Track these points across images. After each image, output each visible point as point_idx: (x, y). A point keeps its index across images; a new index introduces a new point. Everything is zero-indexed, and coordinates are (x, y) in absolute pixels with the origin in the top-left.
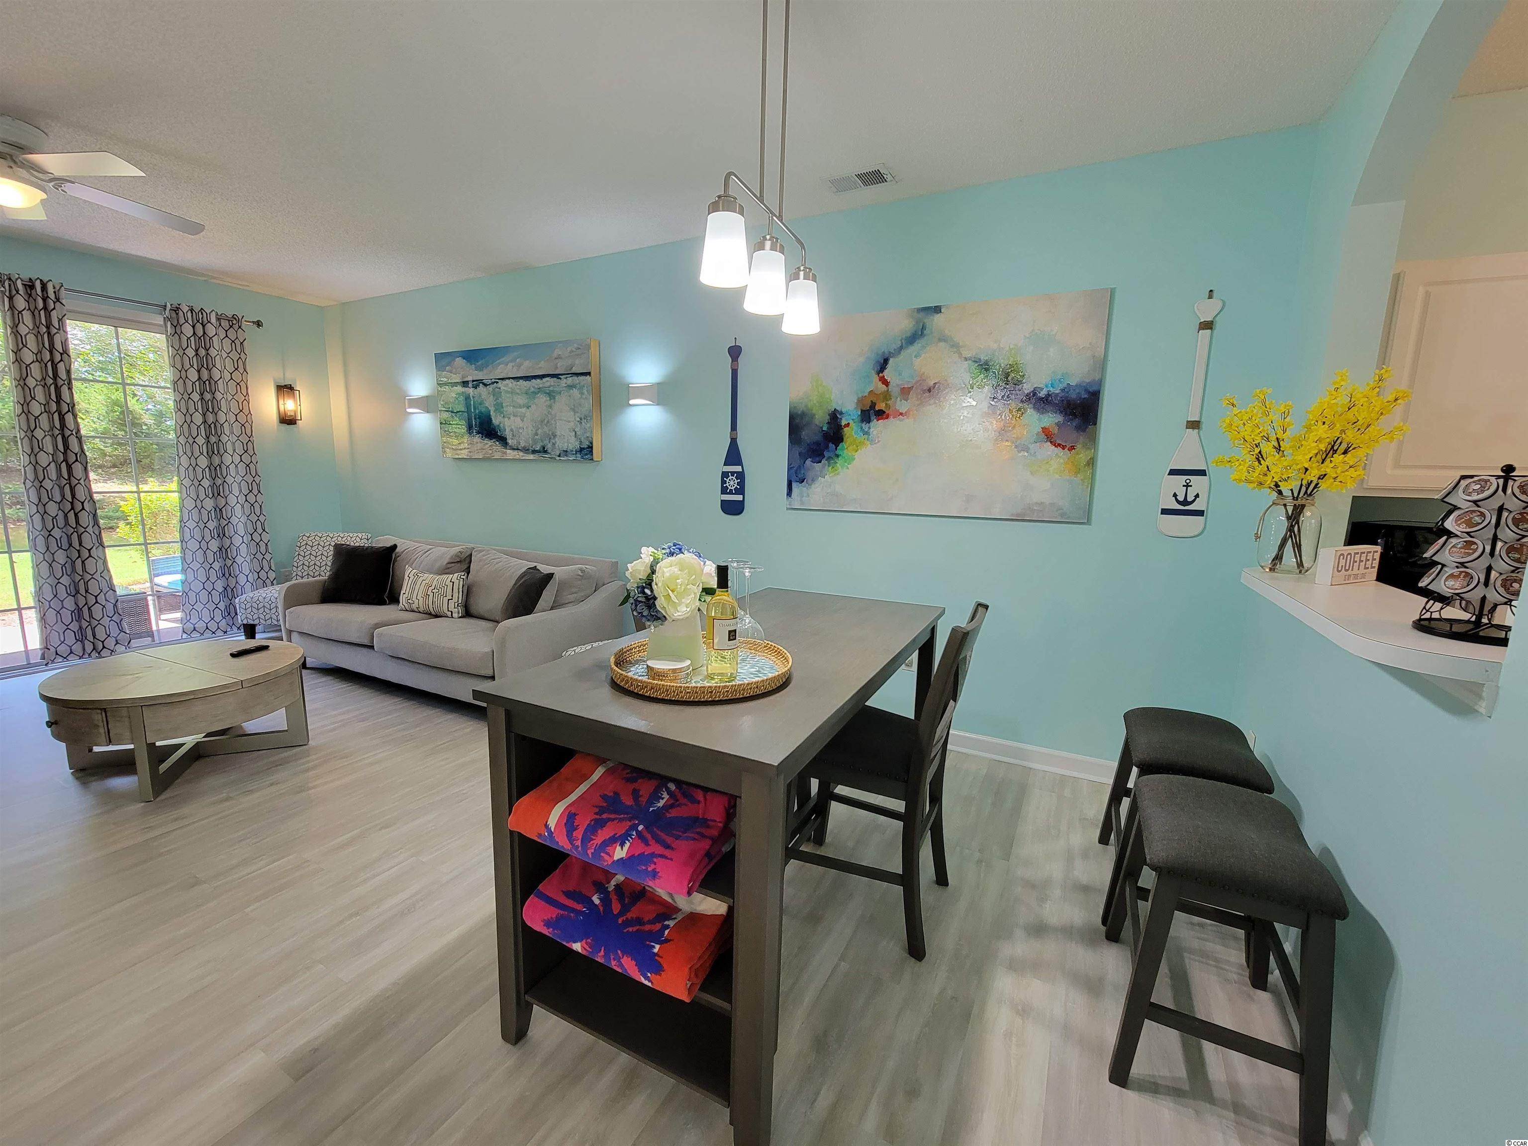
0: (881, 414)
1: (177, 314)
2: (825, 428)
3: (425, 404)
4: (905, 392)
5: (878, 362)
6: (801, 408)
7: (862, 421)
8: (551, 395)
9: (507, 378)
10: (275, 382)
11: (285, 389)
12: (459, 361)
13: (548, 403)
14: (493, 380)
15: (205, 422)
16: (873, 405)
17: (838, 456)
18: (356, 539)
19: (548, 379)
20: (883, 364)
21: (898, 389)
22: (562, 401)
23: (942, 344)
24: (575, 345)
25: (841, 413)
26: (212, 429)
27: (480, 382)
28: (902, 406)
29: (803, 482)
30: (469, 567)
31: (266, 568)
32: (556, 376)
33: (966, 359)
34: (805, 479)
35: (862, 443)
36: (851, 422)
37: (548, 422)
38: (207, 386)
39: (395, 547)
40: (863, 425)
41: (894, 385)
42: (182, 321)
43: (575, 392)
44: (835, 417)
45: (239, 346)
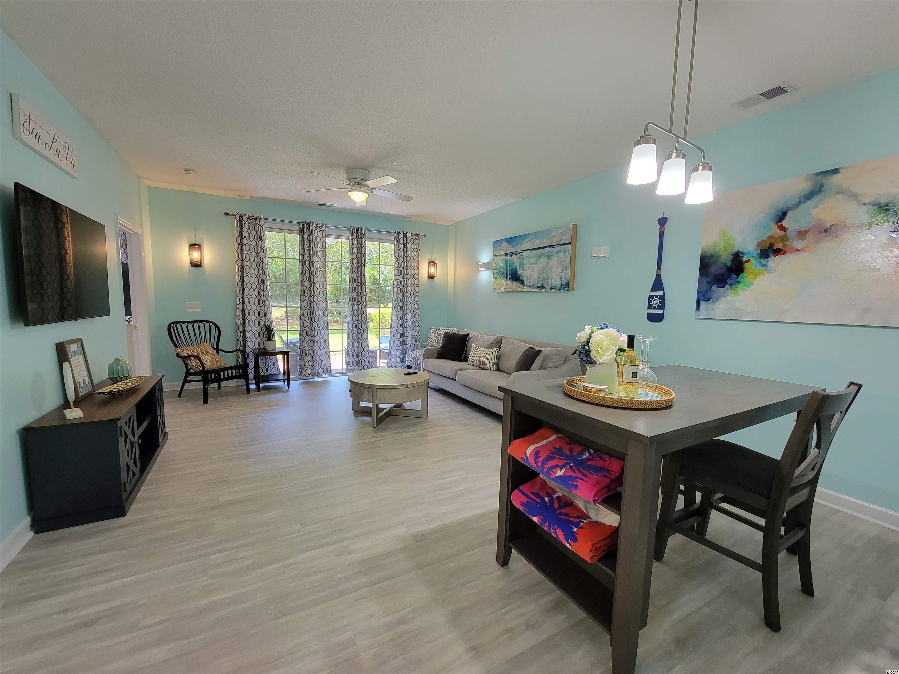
0: (778, 252)
1: (399, 235)
2: (729, 264)
3: (487, 266)
4: (802, 234)
5: (777, 215)
6: (710, 252)
7: (761, 257)
8: (549, 257)
9: (527, 250)
10: (428, 260)
11: (431, 263)
12: (505, 244)
13: (547, 261)
14: (520, 252)
15: (403, 279)
16: (772, 245)
17: (738, 282)
18: (452, 330)
19: (548, 248)
20: (782, 216)
21: (795, 233)
22: (554, 258)
23: (840, 196)
24: (564, 229)
25: (743, 253)
26: (405, 281)
27: (513, 253)
28: (799, 244)
29: (709, 300)
30: (500, 346)
31: (418, 342)
32: (552, 246)
33: (865, 204)
34: (711, 298)
35: (760, 273)
36: (751, 259)
37: (546, 271)
38: (405, 263)
39: (469, 334)
40: (762, 260)
41: (791, 230)
42: (400, 237)
43: (561, 254)
44: (737, 256)
45: (417, 246)
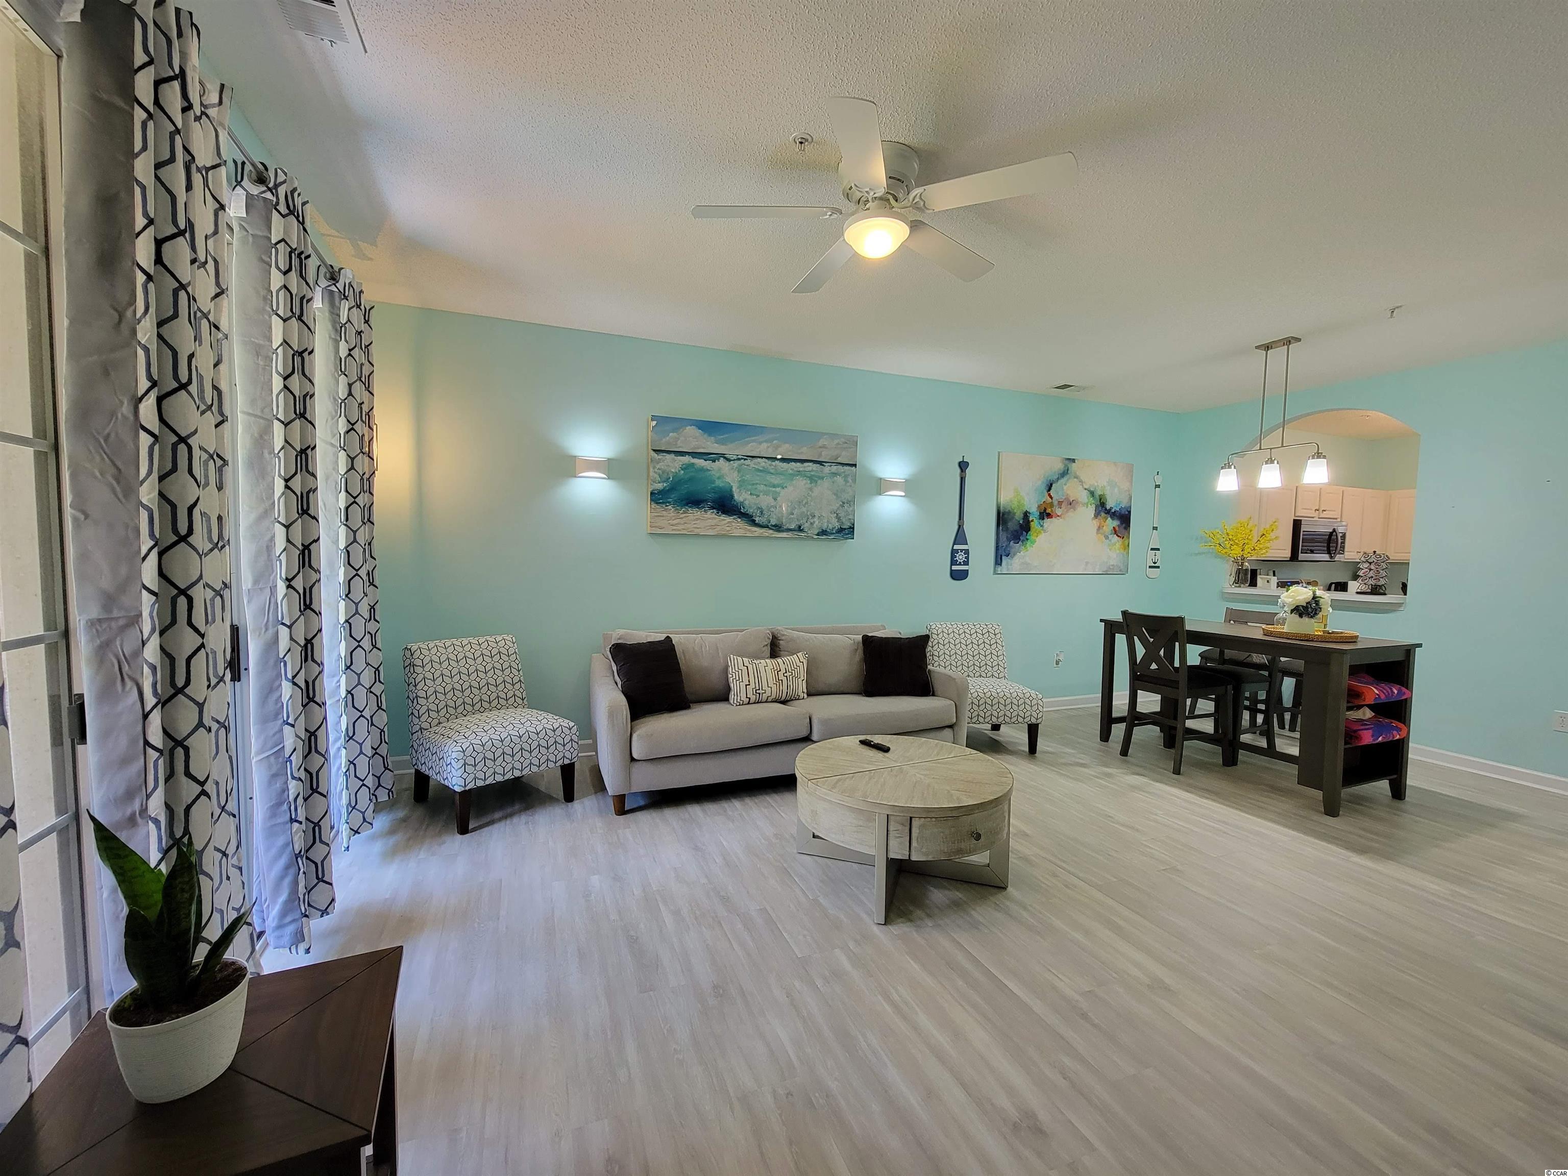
0: (1049, 516)
2: (1021, 522)
3: (608, 469)
4: (1060, 504)
5: (1047, 485)
6: (1008, 508)
7: (1040, 519)
9: (759, 457)
12: (692, 430)
16: (1045, 509)
17: (1027, 539)
20: (1050, 487)
21: (1057, 502)
23: (1075, 479)
24: (843, 440)
25: (1030, 513)
28: (1059, 511)
29: (1009, 555)
33: (1085, 489)
35: (1040, 532)
36: (1034, 519)
39: (671, 639)
40: (1040, 521)
41: (1055, 499)
44: (1026, 515)
